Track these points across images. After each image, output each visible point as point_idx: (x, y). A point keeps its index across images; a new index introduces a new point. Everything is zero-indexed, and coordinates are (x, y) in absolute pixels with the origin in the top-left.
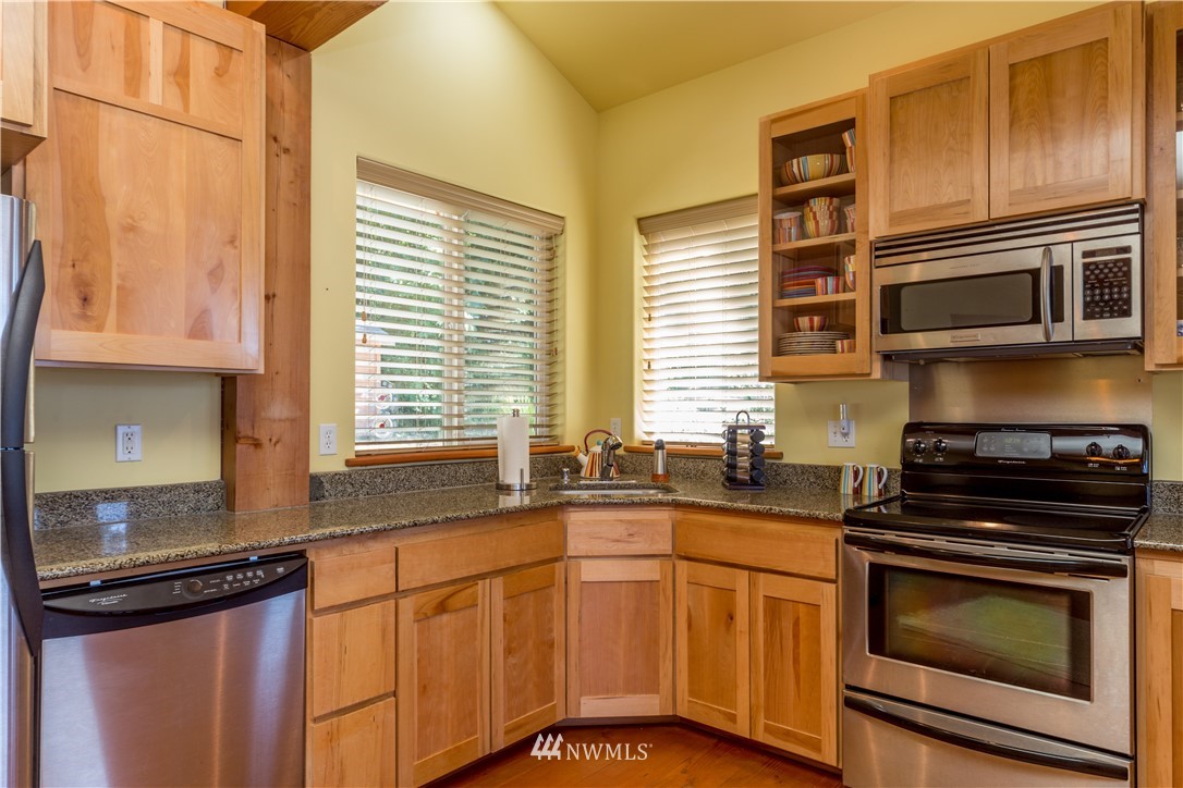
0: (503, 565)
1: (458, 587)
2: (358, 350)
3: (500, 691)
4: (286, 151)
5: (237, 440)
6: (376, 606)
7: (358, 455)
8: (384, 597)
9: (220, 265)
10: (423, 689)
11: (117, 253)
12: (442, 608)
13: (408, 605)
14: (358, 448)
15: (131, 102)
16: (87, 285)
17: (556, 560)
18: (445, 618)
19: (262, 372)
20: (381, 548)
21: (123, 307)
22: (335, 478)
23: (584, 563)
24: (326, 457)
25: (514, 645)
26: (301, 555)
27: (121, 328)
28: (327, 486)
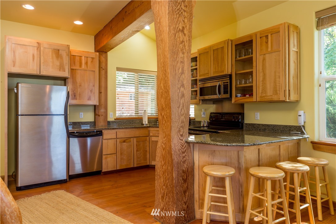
0: (136, 136)
1: (128, 138)
2: (117, 100)
3: (135, 157)
4: (103, 69)
5: (96, 115)
6: (113, 140)
7: (117, 118)
8: (115, 138)
9: (92, 89)
10: (121, 154)
11: (79, 89)
12: (124, 142)
13: (118, 140)
14: (117, 117)
15: (80, 68)
16: (75, 94)
17: (148, 136)
18: (125, 143)
19: (98, 105)
20: (114, 131)
21: (79, 96)
22: (113, 122)
23: (153, 137)
24: (111, 118)
25: (138, 150)
26: (102, 131)
27: (79, 99)
28: (111, 123)
